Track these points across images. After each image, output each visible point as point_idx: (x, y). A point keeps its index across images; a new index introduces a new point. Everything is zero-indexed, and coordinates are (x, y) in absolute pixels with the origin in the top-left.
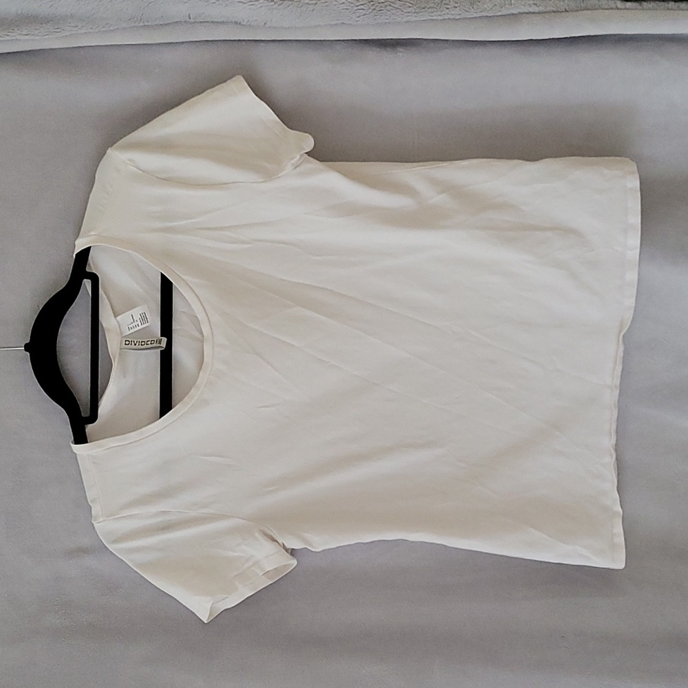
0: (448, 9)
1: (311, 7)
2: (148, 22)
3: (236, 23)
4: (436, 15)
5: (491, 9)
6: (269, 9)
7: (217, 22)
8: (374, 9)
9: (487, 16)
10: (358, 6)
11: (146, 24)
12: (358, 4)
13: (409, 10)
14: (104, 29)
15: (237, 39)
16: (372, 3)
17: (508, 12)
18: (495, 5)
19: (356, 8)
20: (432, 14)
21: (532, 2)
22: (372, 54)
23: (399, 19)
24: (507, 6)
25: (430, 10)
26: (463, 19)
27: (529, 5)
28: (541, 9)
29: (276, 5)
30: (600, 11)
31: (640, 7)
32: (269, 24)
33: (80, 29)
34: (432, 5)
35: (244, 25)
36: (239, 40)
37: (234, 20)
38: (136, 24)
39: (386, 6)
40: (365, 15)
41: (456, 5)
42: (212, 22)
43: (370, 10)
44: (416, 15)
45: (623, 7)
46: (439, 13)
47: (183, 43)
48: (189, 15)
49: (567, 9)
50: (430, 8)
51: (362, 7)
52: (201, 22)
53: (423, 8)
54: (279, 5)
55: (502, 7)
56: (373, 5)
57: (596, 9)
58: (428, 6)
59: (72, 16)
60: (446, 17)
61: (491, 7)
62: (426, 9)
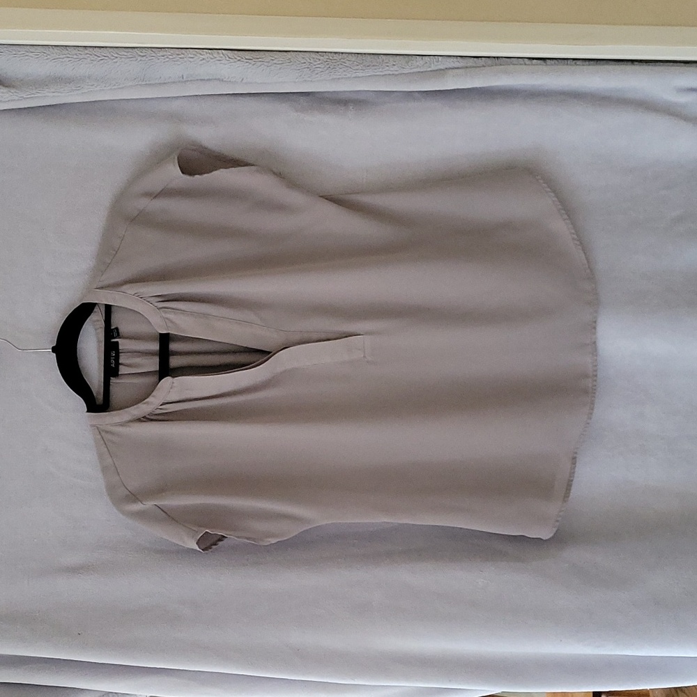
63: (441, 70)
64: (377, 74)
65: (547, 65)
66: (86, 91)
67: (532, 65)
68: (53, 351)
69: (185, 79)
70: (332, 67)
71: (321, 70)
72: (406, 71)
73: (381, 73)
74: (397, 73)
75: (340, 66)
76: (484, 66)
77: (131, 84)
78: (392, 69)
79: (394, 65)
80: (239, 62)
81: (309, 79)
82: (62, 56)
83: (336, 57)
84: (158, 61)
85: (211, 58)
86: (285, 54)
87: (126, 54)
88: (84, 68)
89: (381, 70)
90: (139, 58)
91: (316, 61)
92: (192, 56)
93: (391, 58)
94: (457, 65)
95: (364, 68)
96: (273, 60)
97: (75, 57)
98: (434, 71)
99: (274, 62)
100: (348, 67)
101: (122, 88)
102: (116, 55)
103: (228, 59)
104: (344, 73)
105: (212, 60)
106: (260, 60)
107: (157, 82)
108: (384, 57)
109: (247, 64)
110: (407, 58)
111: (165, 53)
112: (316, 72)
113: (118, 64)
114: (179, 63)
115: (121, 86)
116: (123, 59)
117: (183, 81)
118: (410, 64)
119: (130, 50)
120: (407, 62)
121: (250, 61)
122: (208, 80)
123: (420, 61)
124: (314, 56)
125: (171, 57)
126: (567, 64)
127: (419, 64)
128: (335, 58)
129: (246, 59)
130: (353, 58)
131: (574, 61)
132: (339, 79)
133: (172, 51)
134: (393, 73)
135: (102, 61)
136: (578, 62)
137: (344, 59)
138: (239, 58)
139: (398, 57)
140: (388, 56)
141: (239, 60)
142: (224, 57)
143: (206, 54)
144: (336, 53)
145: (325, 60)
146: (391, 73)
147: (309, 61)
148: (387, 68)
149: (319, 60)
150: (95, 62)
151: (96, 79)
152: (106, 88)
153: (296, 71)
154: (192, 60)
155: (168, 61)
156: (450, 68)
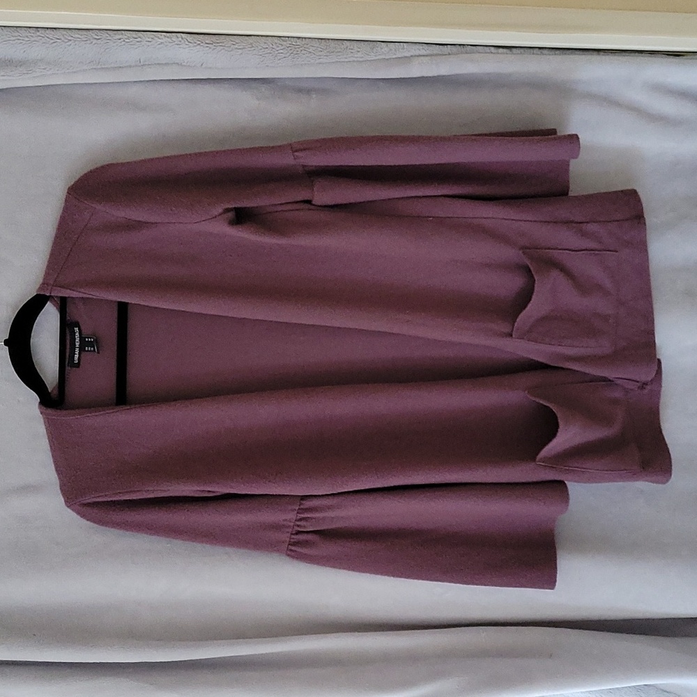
63: (406, 57)
64: (342, 60)
65: (513, 54)
66: (39, 74)
67: (498, 53)
68: (5, 344)
69: (142, 64)
70: (295, 52)
71: (284, 56)
72: (369, 58)
73: (346, 60)
74: (361, 60)
75: (303, 52)
76: (449, 54)
77: (85, 67)
78: (356, 56)
79: (359, 52)
80: (198, 47)
81: (271, 65)
82: (12, 38)
83: (299, 42)
84: (114, 45)
85: (170, 42)
86: (247, 38)
87: (79, 36)
88: (36, 50)
89: (345, 56)
90: (95, 41)
91: (278, 47)
92: (150, 40)
93: (355, 44)
94: (423, 52)
95: (328, 54)
96: (234, 45)
97: (27, 39)
98: (399, 58)
99: (236, 47)
100: (311, 53)
101: (75, 72)
102: (70, 38)
103: (187, 43)
104: (308, 59)
105: (170, 45)
106: (221, 44)
107: (113, 65)
108: (348, 43)
109: (208, 48)
110: (372, 44)
111: (121, 36)
112: (279, 58)
113: (71, 47)
114: (135, 47)
115: (74, 70)
116: (76, 42)
117: (141, 65)
118: (375, 50)
119: (84, 32)
120: (372, 49)
121: (210, 46)
122: (167, 64)
124: (276, 41)
125: (128, 40)
126: (533, 54)
128: (298, 44)
129: (206, 44)
130: (316, 44)
131: (541, 50)
132: (302, 65)
133: (128, 34)
135: (55, 44)
136: (545, 51)
137: (307, 44)
138: (199, 42)
139: (362, 43)
140: (353, 42)
141: (199, 44)
142: (183, 41)
143: (164, 38)
144: (299, 38)
145: (288, 45)
146: (356, 60)
147: (271, 46)
148: (352, 55)
149: (282, 45)
150: (47, 45)
151: (49, 63)
152: (59, 72)
153: (257, 57)
154: (150, 44)
155: (124, 44)
156: (415, 56)
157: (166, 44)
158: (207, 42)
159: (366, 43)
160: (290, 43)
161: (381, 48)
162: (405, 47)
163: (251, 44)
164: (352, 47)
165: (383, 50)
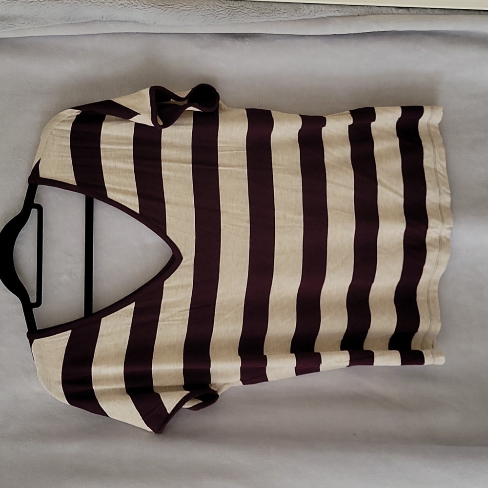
0: (279, 14)
1: (187, 12)
2: (74, 21)
3: (134, 21)
4: (271, 18)
5: (309, 14)
6: (157, 14)
7: (122, 21)
8: (230, 14)
9: (305, 19)
10: (218, 12)
11: (73, 22)
12: (218, 11)
13: (253, 14)
14: (43, 26)
15: (136, 32)
16: (228, 10)
17: (320, 16)
18: (312, 11)
19: (217, 13)
20: (269, 18)
21: (336, 9)
22: (228, 42)
23: (246, 21)
24: (319, 12)
25: (267, 14)
26: (290, 21)
27: (334, 11)
28: (342, 14)
29: (163, 11)
30: (382, 15)
31: (408, 13)
32: (157, 24)
33: (26, 25)
34: (268, 11)
35: (140, 23)
36: (137, 33)
37: (133, 20)
38: (66, 22)
39: (238, 12)
40: (224, 17)
41: (285, 11)
42: (118, 21)
43: (227, 15)
44: (257, 18)
45: (397, 12)
46: (273, 17)
47: (98, 34)
48: (103, 16)
49: (360, 14)
50: (267, 13)
51: (221, 12)
52: (110, 21)
53: (263, 13)
54: (165, 10)
55: (316, 12)
56: (229, 11)
57: (379, 14)
58: (267, 12)
59: (21, 16)
60: (278, 19)
61: (308, 12)
62: (265, 14)
63: (323, 18)
65: (410, 14)
66: (18, 28)
67: (398, 14)
69: (104, 20)
70: (232, 14)
71: (223, 16)
72: (293, 18)
73: (274, 20)
74: (286, 19)
75: (239, 13)
77: (57, 23)
78: (282, 16)
79: (284, 13)
80: (152, 8)
81: (212, 24)
84: (82, 5)
85: (128, 4)
88: (16, 9)
91: (219, 9)
93: (282, 7)
94: (337, 14)
95: (260, 15)
96: (183, 7)
98: (318, 18)
99: (183, 8)
100: (245, 14)
101: (49, 26)
103: (143, 5)
104: (242, 19)
105: (129, 6)
106: (171, 6)
107: (80, 21)
108: (276, 5)
109: (160, 9)
110: (295, 6)
112: (219, 18)
113: (46, 6)
114: (99, 7)
115: (49, 25)
118: (298, 12)
120: (296, 11)
121: (162, 7)
122: (126, 21)
123: (306, 10)
124: (217, 4)
126: (427, 14)
127: (306, 12)
128: (235, 6)
129: (159, 6)
131: (433, 11)
132: (238, 23)
134: (284, 19)
135: (31, 3)
136: (436, 12)
137: (242, 7)
138: (153, 5)
139: (288, 5)
140: (280, 4)
141: (153, 6)
142: (139, 3)
145: (227, 7)
146: (282, 19)
147: (213, 8)
148: (279, 15)
149: (222, 7)
150: (25, 5)
151: (26, 19)
152: (35, 26)
153: (201, 17)
154: (111, 4)
155: (90, 5)
156: (331, 17)
157: (125, 5)
158: (160, 4)
159: (291, 5)
160: (228, 5)
161: (304, 10)
162: (323, 9)
163: (196, 6)
164: (279, 9)
165: (305, 12)
